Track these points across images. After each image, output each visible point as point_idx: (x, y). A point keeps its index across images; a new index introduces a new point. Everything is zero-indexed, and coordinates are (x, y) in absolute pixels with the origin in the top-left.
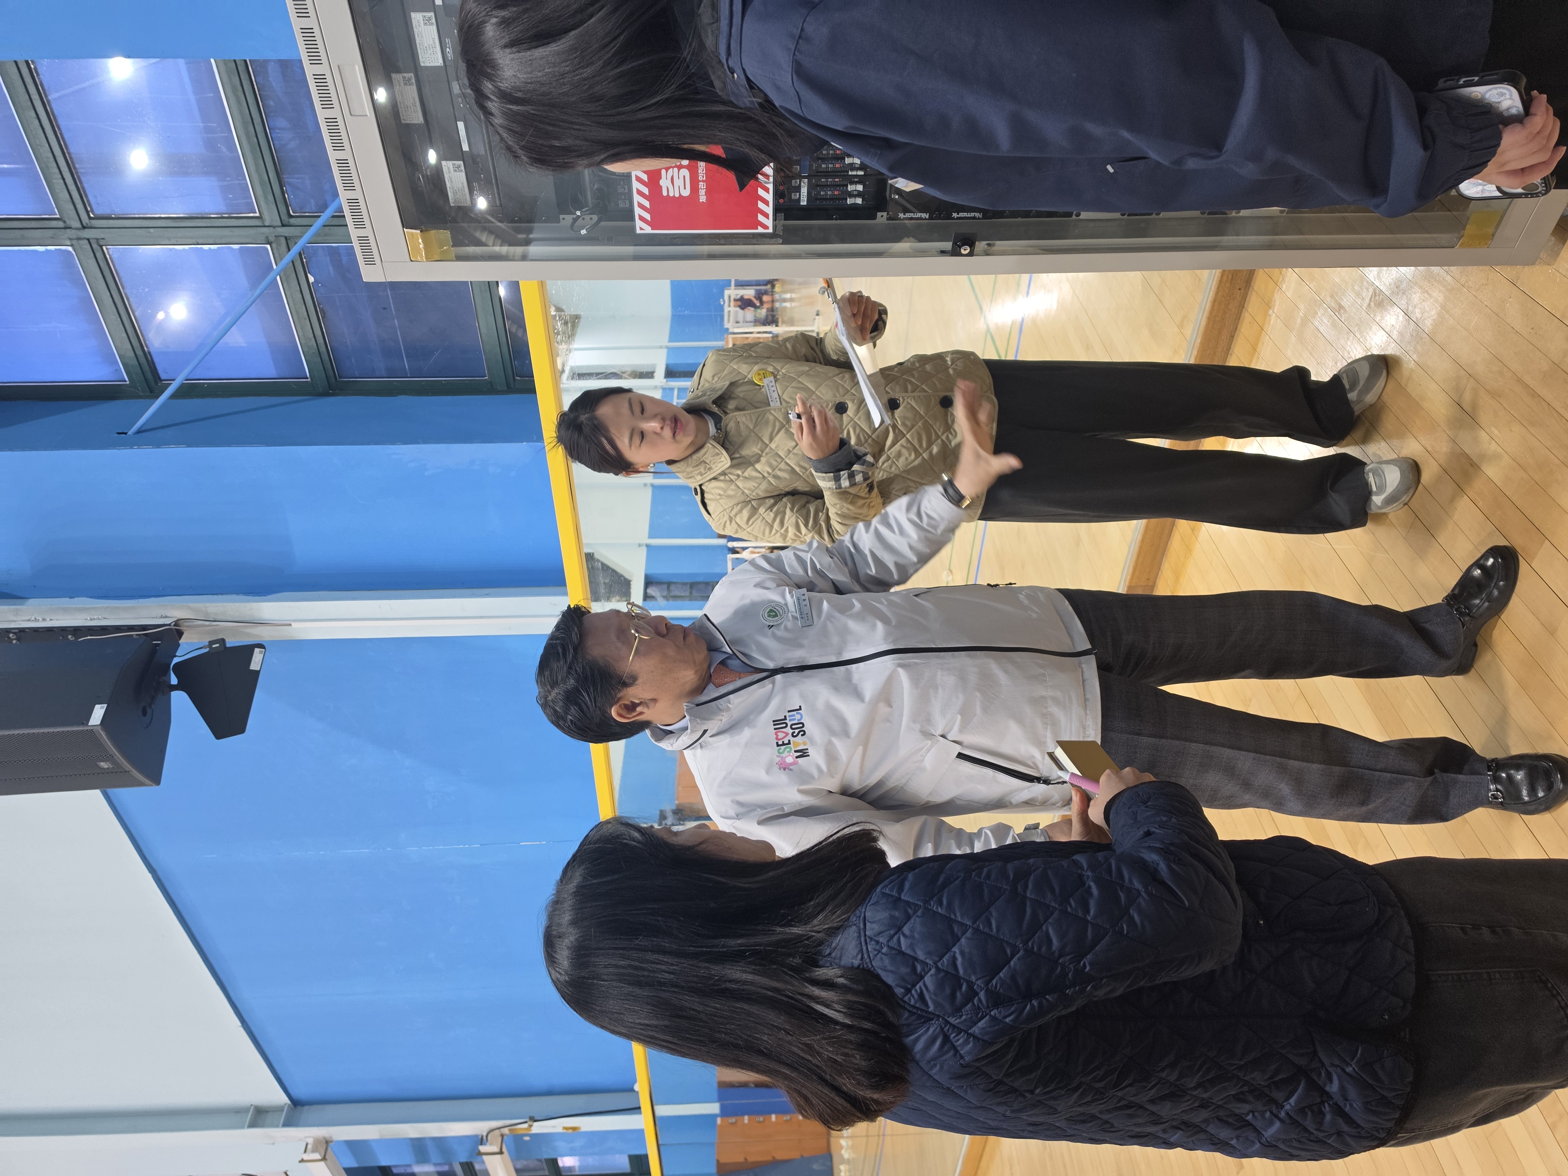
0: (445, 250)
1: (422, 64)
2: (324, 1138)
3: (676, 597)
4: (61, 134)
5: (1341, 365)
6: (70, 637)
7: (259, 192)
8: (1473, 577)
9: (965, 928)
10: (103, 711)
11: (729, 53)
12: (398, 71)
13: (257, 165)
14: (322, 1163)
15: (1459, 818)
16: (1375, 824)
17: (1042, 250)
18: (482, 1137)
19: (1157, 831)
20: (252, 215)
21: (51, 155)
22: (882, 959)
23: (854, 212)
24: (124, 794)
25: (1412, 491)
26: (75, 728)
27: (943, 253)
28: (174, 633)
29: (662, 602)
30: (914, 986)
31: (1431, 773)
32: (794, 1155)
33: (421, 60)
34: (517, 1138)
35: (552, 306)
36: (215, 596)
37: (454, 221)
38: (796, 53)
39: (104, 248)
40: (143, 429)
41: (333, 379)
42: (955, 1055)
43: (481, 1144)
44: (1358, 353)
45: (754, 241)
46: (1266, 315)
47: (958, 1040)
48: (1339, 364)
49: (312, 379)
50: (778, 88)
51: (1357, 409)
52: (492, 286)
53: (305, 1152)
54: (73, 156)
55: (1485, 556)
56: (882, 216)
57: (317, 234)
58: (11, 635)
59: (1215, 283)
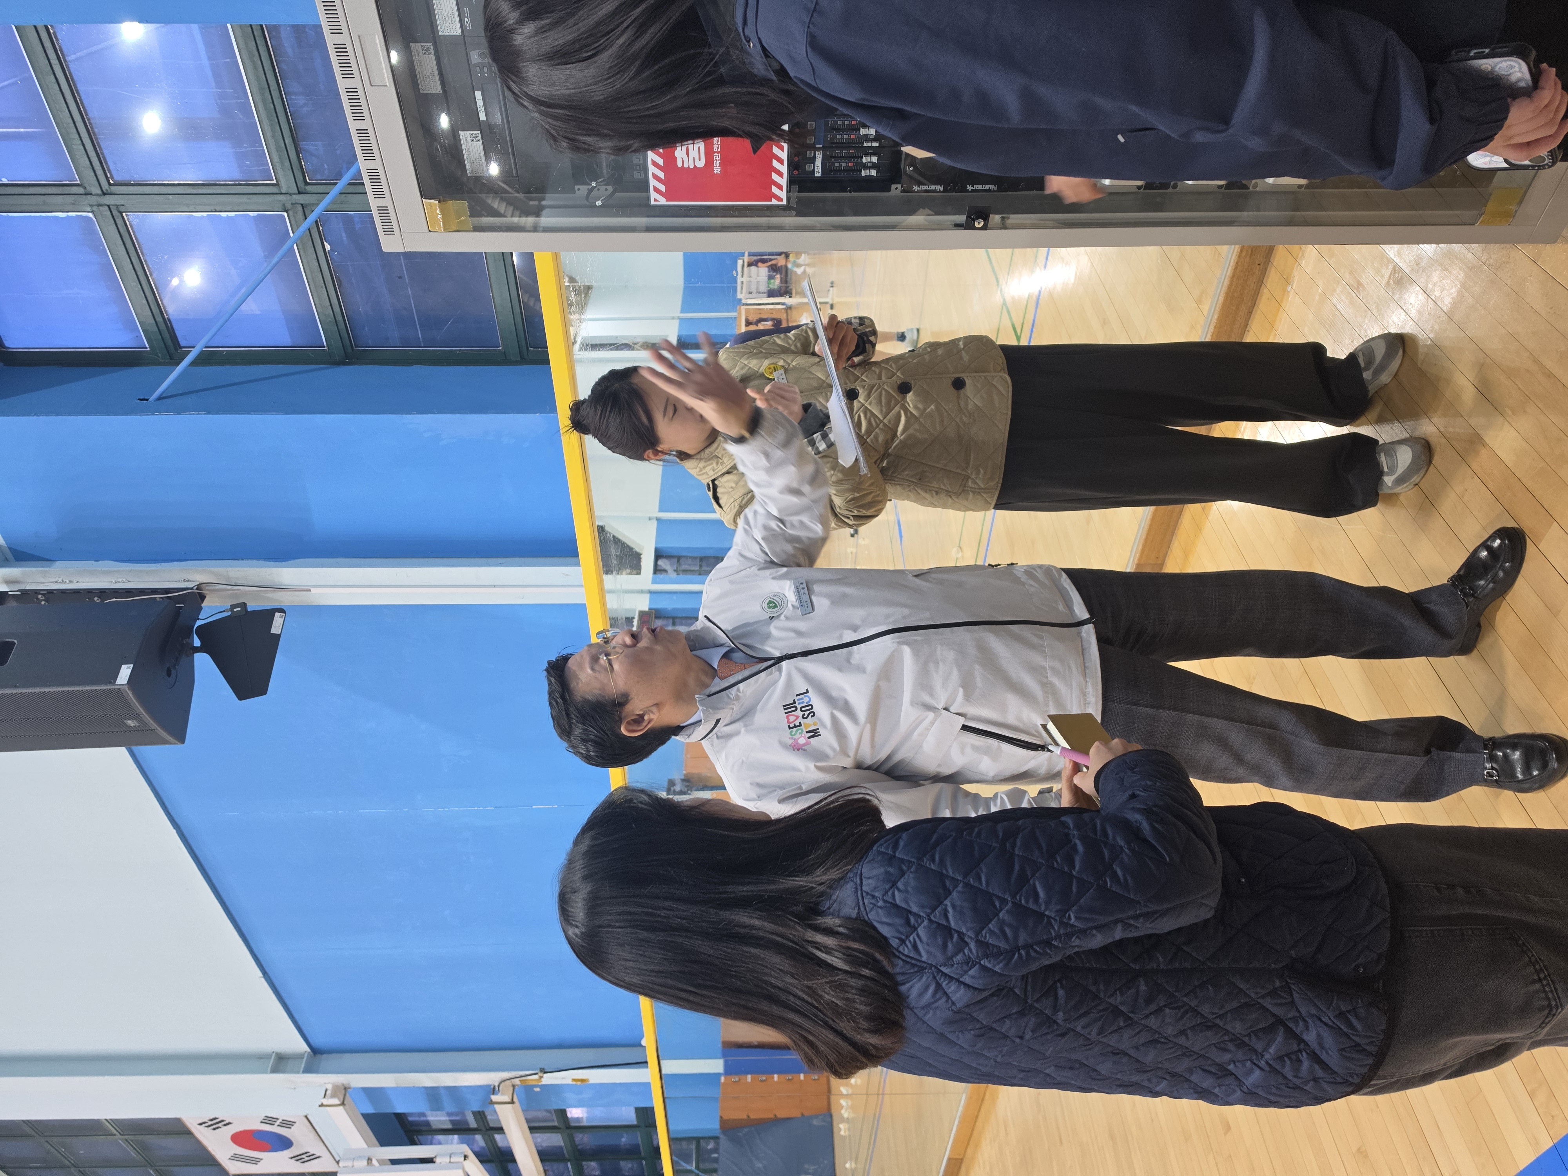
0: (463, 220)
1: (441, 34)
2: (343, 1085)
3: (685, 571)
4: (81, 100)
5: (1357, 343)
6: (96, 599)
7: (276, 159)
8: (1480, 559)
9: (956, 883)
10: (129, 671)
11: (745, 22)
12: (416, 41)
13: (273, 131)
14: (341, 1108)
15: (1455, 795)
16: (1373, 802)
17: (1061, 223)
18: (494, 1086)
19: (1142, 794)
20: (269, 182)
21: (70, 120)
22: (877, 913)
23: (869, 185)
24: (147, 751)
25: (1424, 470)
26: (103, 687)
27: (958, 226)
28: (197, 596)
29: (672, 575)
30: (908, 937)
31: (1428, 752)
32: (795, 1113)
33: (440, 29)
34: (528, 1089)
35: (565, 276)
36: (236, 561)
37: (471, 191)
38: (811, 25)
39: (124, 214)
40: (163, 395)
41: (350, 349)
42: (947, 1001)
43: (493, 1094)
44: (1375, 331)
45: (768, 213)
46: (1285, 291)
47: (950, 987)
48: (1355, 342)
49: (329, 348)
50: (793, 60)
51: (1372, 389)
52: (506, 257)
53: (325, 1097)
54: (92, 121)
55: (1492, 538)
56: (896, 188)
57: (333, 202)
58: (40, 596)
59: (1234, 257)
